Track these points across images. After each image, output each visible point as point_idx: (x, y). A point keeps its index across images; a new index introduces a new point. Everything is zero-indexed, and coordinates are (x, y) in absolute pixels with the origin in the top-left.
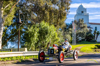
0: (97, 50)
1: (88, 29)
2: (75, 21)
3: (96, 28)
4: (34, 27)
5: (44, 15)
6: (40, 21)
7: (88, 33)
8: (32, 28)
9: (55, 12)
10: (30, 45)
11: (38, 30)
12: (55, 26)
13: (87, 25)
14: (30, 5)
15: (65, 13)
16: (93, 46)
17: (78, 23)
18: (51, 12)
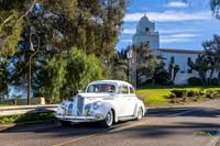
0: (175, 100)
1: (159, 61)
2: (133, 46)
3: (172, 58)
4: (58, 58)
5: (77, 35)
6: (68, 46)
7: (157, 69)
8: (54, 59)
9: (97, 29)
10: (51, 91)
11: (65, 63)
12: (98, 55)
13: (156, 53)
14: (51, 18)
15: (115, 32)
16: (168, 92)
17: (140, 50)
18: (89, 29)
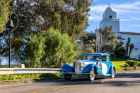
1: (119, 41)
3: (129, 39)
4: (38, 36)
5: (54, 19)
6: (46, 27)
7: (117, 47)
8: (35, 37)
9: (69, 15)
10: (34, 61)
11: (44, 40)
12: (70, 35)
13: (117, 35)
15: (83, 17)
17: (105, 33)
18: (63, 14)
